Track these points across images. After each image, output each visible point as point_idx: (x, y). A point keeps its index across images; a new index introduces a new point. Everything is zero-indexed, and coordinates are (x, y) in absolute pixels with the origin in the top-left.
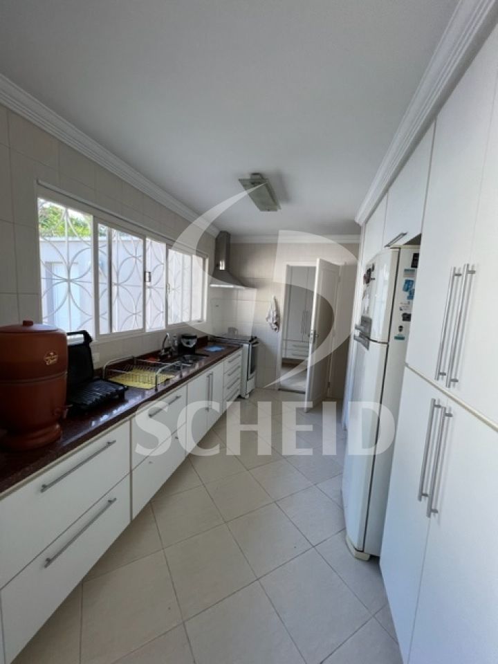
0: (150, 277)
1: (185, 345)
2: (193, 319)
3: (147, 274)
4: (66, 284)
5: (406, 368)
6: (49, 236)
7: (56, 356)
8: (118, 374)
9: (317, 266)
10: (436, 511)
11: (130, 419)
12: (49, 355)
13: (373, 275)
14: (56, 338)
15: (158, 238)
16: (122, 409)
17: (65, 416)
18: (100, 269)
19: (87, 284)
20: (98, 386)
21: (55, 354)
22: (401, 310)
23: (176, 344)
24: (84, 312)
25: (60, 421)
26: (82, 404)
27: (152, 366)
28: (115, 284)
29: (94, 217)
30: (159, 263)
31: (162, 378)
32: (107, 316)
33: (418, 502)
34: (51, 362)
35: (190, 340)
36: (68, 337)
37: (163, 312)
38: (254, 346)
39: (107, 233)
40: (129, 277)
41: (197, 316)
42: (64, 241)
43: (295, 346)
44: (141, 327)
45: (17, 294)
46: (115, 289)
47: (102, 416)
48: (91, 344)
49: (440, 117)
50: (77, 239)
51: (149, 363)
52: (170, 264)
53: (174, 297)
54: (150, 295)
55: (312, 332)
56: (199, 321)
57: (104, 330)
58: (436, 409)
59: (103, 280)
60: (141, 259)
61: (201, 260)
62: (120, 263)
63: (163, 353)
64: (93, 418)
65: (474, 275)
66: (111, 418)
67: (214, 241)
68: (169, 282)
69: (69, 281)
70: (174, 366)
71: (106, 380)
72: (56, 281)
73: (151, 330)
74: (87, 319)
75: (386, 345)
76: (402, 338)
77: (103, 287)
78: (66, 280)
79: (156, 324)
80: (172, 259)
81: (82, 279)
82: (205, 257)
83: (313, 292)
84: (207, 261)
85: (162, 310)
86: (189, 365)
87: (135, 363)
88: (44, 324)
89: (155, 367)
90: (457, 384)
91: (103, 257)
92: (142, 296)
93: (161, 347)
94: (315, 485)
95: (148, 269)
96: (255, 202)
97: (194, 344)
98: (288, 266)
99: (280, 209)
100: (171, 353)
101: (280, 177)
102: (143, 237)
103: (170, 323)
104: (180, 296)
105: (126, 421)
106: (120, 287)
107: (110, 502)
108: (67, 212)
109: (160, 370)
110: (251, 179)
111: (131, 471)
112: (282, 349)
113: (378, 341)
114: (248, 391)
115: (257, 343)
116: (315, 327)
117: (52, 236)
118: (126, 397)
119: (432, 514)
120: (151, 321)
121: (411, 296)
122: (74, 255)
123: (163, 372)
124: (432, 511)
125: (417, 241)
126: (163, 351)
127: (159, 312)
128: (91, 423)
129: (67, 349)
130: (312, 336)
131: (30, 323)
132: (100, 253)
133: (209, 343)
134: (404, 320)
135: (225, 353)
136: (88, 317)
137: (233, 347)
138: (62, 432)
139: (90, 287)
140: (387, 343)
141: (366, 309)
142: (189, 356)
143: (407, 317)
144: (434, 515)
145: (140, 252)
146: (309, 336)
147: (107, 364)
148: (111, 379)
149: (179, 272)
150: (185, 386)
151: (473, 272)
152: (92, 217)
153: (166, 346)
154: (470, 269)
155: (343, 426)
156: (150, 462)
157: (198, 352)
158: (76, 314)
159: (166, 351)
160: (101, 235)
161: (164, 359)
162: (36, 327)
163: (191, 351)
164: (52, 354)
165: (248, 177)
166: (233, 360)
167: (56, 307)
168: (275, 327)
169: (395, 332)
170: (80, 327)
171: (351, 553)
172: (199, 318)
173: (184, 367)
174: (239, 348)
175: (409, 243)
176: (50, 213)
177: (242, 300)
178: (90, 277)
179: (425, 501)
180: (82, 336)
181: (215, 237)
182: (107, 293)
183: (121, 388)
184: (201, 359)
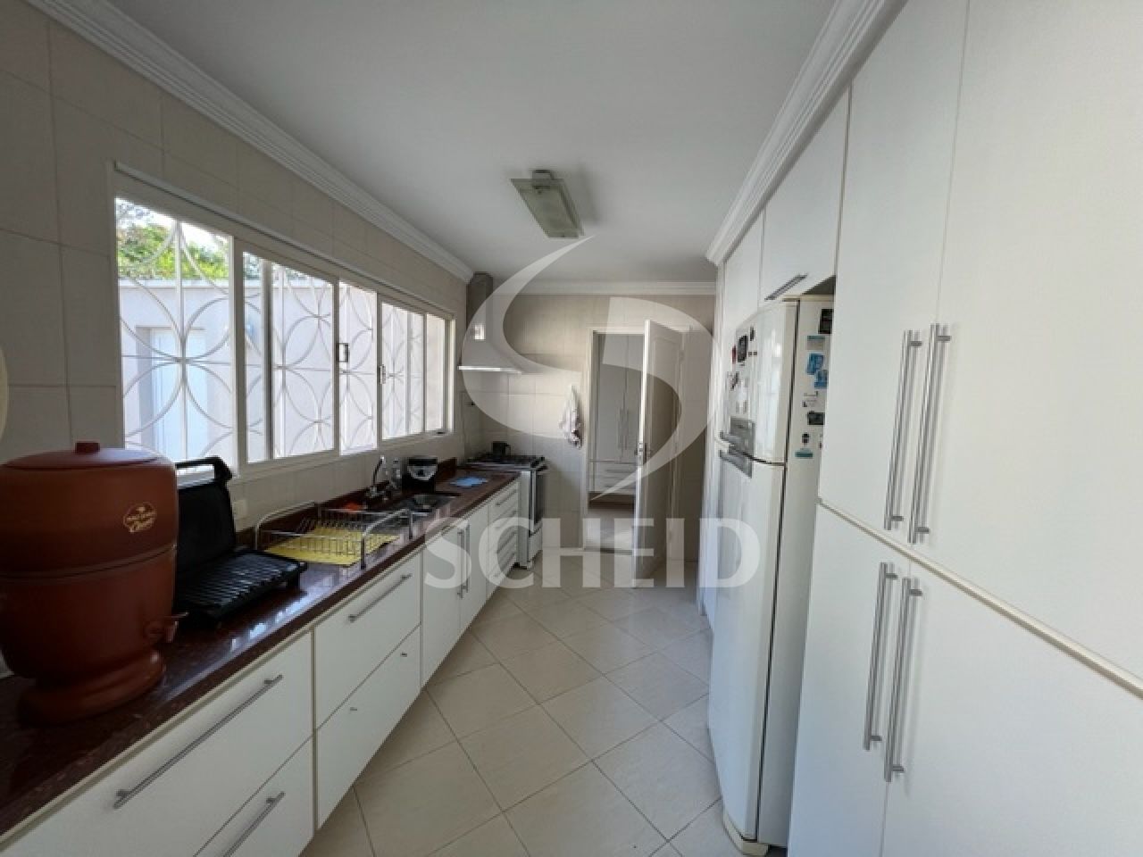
0: (347, 353)
1: (415, 476)
2: (428, 429)
3: (342, 349)
4: (177, 367)
5: (819, 507)
6: (145, 278)
7: (149, 514)
8: (286, 539)
9: (646, 332)
10: (900, 769)
11: (312, 629)
12: (135, 513)
13: (752, 346)
14: (154, 475)
15: (360, 282)
16: (296, 608)
17: (170, 638)
18: (247, 339)
19: (220, 367)
20: (243, 566)
21: (148, 509)
22: (805, 406)
23: (399, 476)
24: (215, 422)
25: (161, 646)
26: (211, 607)
27: (353, 519)
28: (279, 367)
29: (235, 238)
30: (364, 328)
31: (374, 542)
32: (262, 427)
33: (864, 751)
34: (140, 526)
35: (424, 468)
36: (181, 472)
37: (371, 418)
38: (540, 473)
39: (260, 274)
40: (307, 353)
41: (435, 423)
42: (173, 288)
43: (608, 471)
44: (330, 446)
45: (67, 386)
46: (278, 376)
47: (252, 627)
48: (229, 484)
49: (858, 82)
50: (203, 283)
51: (347, 514)
52: (384, 330)
53: (393, 389)
54: (348, 387)
55: (641, 446)
56: (440, 433)
57: (256, 454)
58: (888, 581)
59: (255, 360)
60: (330, 320)
61: (441, 323)
62: (288, 326)
63: (374, 492)
64: (231, 633)
65: (947, 344)
66: (273, 629)
67: (464, 290)
68: (384, 362)
69: (183, 361)
70: (397, 519)
71: (260, 553)
72: (158, 362)
73: (351, 452)
74: (221, 434)
75: (783, 468)
76: (809, 455)
77: (255, 372)
78: (177, 360)
79: (359, 439)
80: (389, 319)
81: (213, 358)
82: (449, 317)
83: (640, 374)
84: (453, 324)
85: (370, 413)
86: (425, 514)
87: (320, 515)
88: (128, 447)
89: (358, 521)
90: (926, 535)
91: (254, 317)
92: (332, 386)
93: (370, 483)
94: (661, 721)
95: (343, 338)
96: (539, 221)
97: (432, 474)
98: (594, 333)
99: (582, 233)
100: (389, 494)
101: (584, 177)
102: (334, 280)
103: (386, 436)
104: (404, 387)
105: (305, 632)
106: (287, 373)
107: (271, 801)
108: (179, 229)
109: (370, 528)
110: (533, 179)
111: (315, 731)
112: (588, 477)
113: (768, 460)
114: (531, 556)
115: (544, 468)
116: (645, 438)
117: (151, 278)
118: (303, 585)
119: (894, 774)
120: (348, 437)
121: (822, 382)
122: (194, 310)
123: (376, 530)
124: (893, 768)
125: (828, 288)
126: (374, 489)
127: (364, 418)
128: (230, 643)
129: (176, 495)
130: (641, 454)
131: (93, 448)
132: (247, 309)
133: (459, 472)
134: (811, 422)
135: (489, 489)
136: (223, 431)
137: (503, 477)
138: (164, 669)
139: (229, 374)
140: (784, 465)
141: (741, 406)
142: (422, 496)
143: (816, 419)
144: (897, 776)
145: (328, 307)
146: (636, 453)
147: (263, 520)
148: (271, 550)
149: (401, 344)
150: (418, 556)
151: (946, 339)
152: (231, 238)
153: (379, 480)
154: (940, 333)
155: (700, 608)
156: (352, 709)
157: (438, 488)
158: (199, 426)
159: (378, 490)
160: (250, 277)
161: (376, 505)
162: (110, 455)
163: (428, 487)
164: (142, 509)
165: (528, 176)
166: (505, 500)
167: (159, 408)
168: (574, 438)
169: (796, 444)
170: (207, 449)
171: (735, 846)
172: (439, 426)
173: (416, 518)
174: (513, 479)
175: (815, 291)
176: (146, 236)
177: (516, 393)
178: (228, 353)
179: (879, 749)
180: (210, 468)
181: (467, 281)
182: (262, 384)
183: (292, 567)
184: (447, 502)
